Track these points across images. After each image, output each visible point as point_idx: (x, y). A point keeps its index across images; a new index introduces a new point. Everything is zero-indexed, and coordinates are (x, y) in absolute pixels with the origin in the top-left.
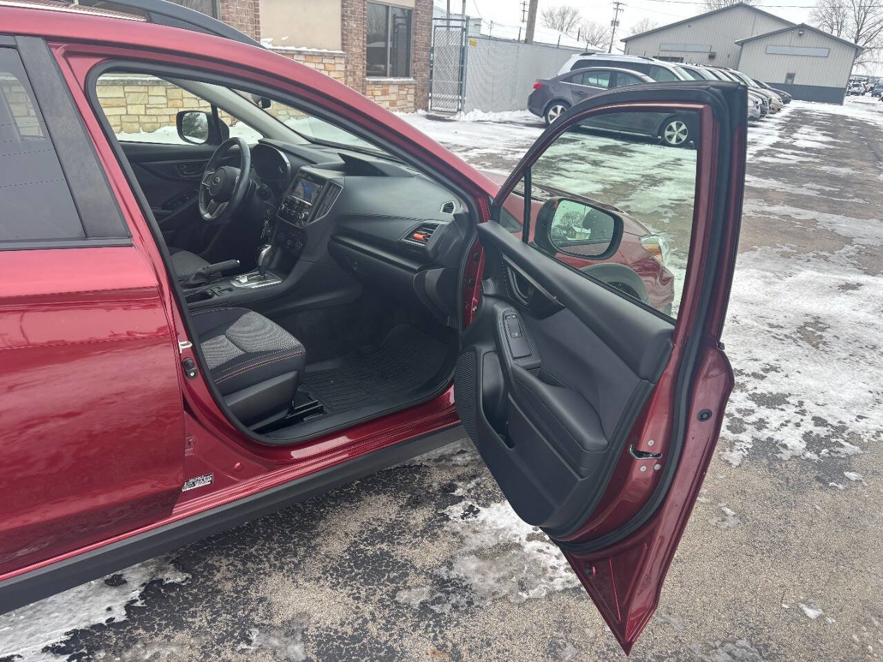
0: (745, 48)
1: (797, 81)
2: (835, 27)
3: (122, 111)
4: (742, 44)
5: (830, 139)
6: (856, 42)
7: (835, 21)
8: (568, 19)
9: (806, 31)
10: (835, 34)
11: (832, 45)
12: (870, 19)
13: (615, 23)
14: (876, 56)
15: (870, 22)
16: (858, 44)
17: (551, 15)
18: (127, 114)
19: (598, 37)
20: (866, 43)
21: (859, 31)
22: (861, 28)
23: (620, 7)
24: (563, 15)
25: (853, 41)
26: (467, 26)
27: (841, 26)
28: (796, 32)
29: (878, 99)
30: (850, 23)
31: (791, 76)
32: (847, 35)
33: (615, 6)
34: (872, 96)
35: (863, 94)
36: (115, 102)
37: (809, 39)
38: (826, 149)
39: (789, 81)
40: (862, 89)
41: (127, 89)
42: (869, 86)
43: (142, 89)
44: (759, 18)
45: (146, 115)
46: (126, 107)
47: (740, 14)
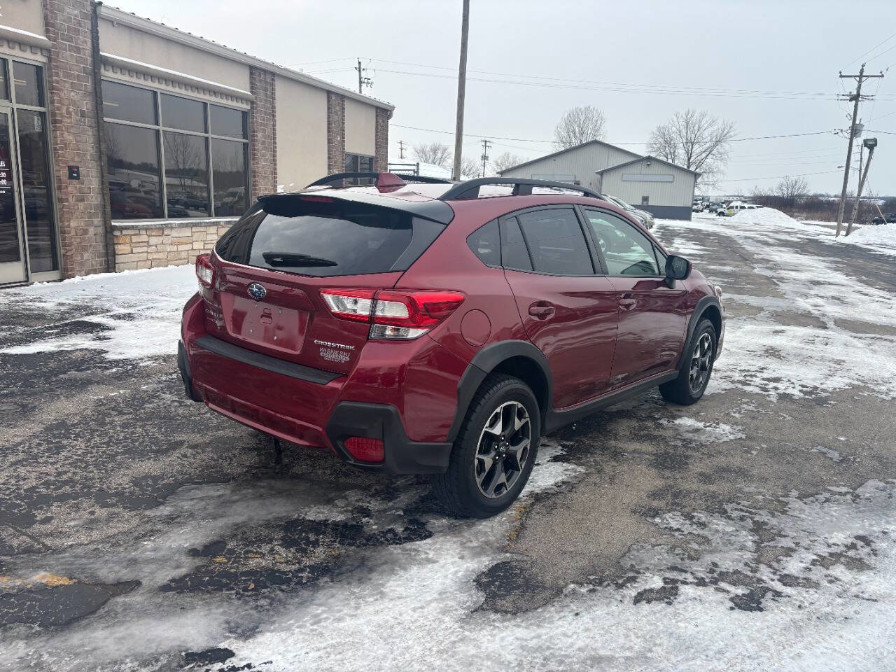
0: (605, 176)
1: (651, 203)
2: (669, 156)
3: (189, 247)
4: (601, 173)
5: (702, 247)
6: (688, 167)
7: (668, 151)
8: (439, 155)
9: (653, 163)
10: (670, 161)
11: (674, 172)
12: (697, 149)
13: (485, 158)
14: (706, 180)
15: (698, 151)
16: (690, 169)
17: (423, 151)
18: (192, 249)
19: (468, 170)
20: (697, 168)
21: (689, 160)
22: (691, 157)
23: (488, 144)
24: (435, 151)
25: (686, 167)
26: (418, 169)
27: (673, 154)
28: (645, 163)
29: (715, 214)
30: (681, 152)
31: (645, 199)
32: (680, 161)
33: (483, 143)
34: (710, 212)
35: (702, 211)
36: (185, 240)
37: (656, 169)
38: (704, 254)
39: (645, 203)
40: (700, 207)
41: (194, 229)
42: (706, 203)
43: (202, 229)
44: (612, 153)
45: (204, 249)
46: (192, 243)
47: (595, 150)
